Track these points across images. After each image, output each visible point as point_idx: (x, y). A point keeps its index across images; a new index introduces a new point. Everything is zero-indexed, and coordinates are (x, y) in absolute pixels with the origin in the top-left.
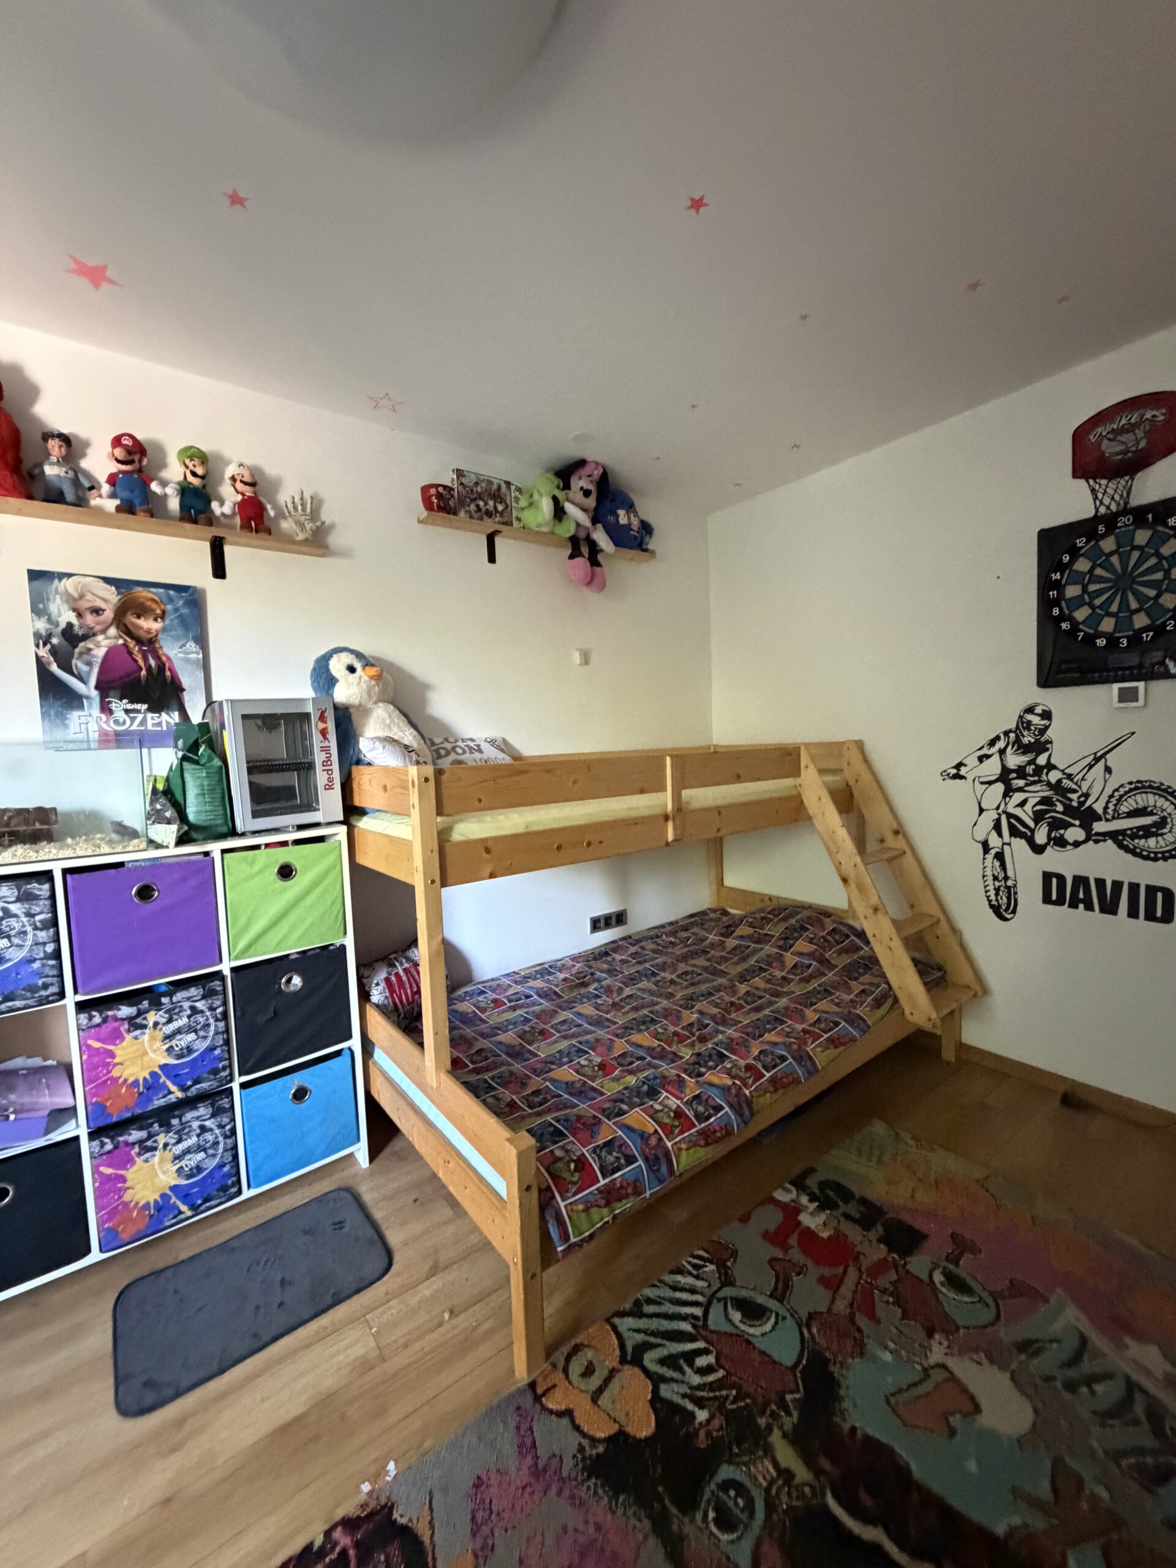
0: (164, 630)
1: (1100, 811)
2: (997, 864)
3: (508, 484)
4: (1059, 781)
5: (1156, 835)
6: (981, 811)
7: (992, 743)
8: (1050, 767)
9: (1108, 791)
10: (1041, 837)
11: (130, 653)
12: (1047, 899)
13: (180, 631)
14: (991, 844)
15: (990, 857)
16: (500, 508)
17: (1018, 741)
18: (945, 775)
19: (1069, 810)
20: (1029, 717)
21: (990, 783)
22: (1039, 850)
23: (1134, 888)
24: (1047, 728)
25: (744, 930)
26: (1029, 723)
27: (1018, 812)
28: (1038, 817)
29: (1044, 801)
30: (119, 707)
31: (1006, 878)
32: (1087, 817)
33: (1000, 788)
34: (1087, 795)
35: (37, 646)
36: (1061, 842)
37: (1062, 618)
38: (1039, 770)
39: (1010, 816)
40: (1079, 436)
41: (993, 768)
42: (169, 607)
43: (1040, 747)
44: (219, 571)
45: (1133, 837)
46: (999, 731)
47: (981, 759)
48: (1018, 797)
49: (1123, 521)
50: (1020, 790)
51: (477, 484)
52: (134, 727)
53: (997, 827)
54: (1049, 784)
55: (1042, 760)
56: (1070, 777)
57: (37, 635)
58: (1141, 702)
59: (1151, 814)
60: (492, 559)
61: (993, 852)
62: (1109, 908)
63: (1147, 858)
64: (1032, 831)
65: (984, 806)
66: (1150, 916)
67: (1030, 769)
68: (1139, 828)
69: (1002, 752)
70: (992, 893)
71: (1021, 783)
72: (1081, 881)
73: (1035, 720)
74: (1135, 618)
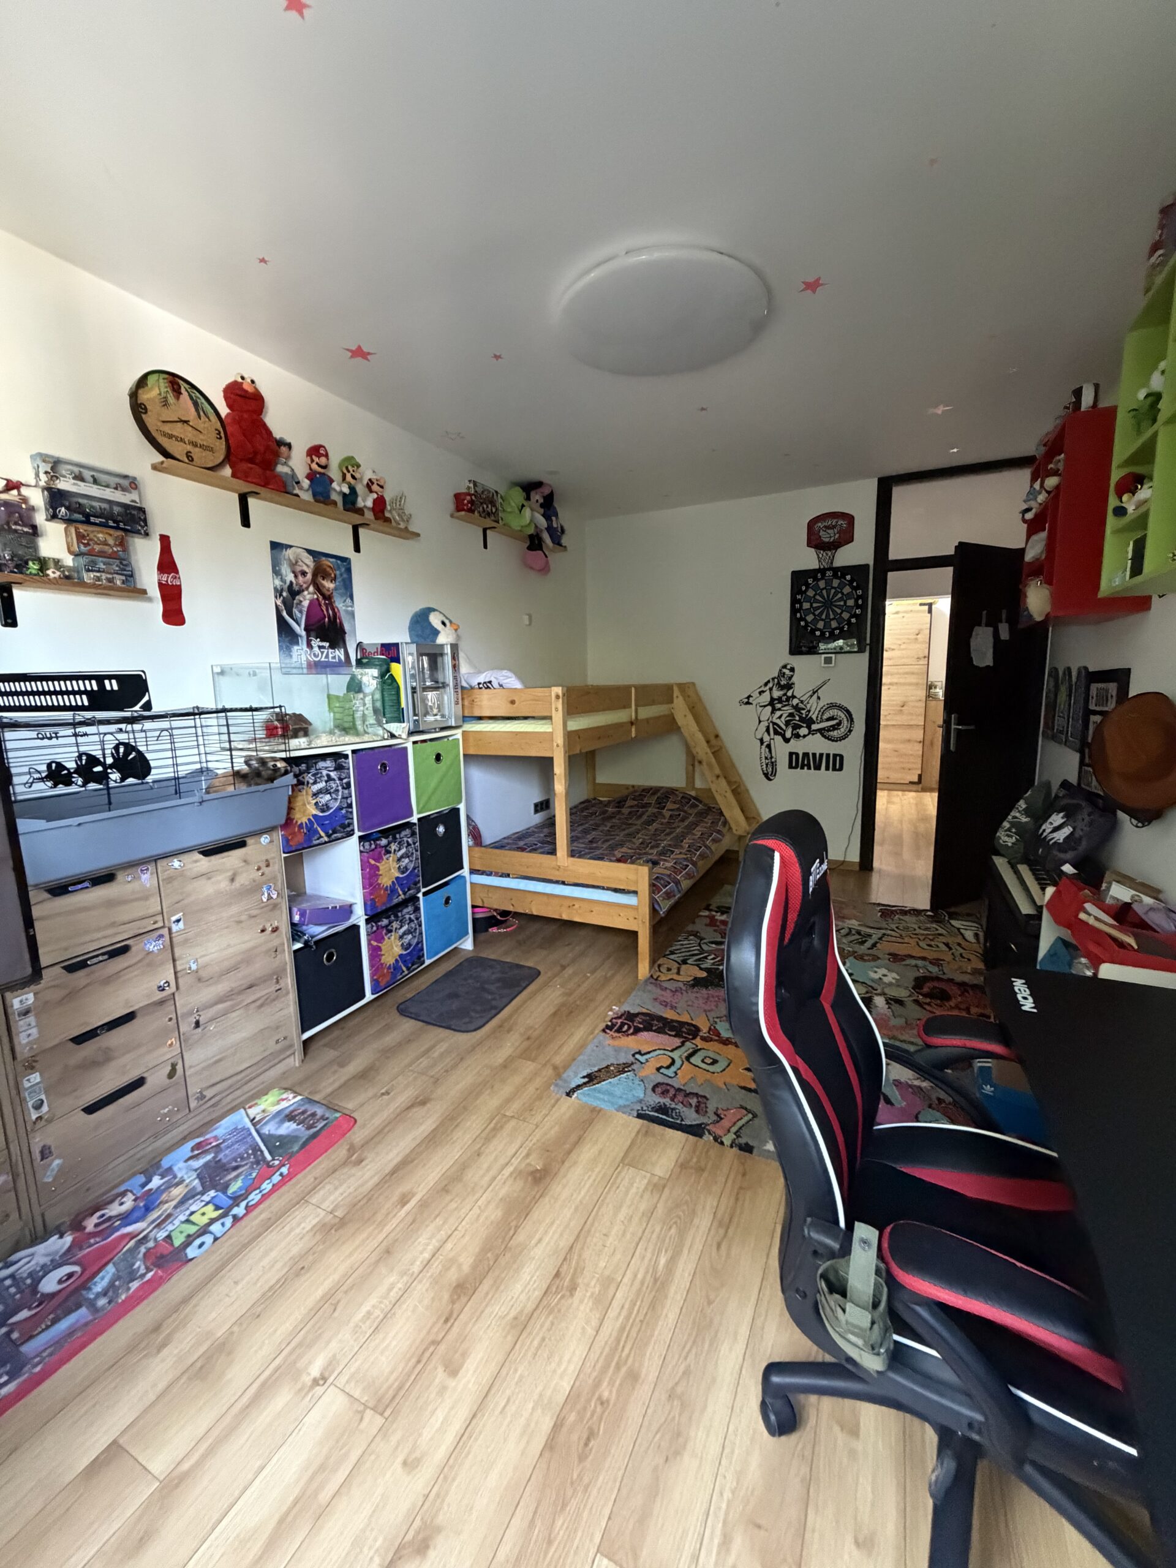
0: (336, 589)
1: (815, 719)
2: (767, 750)
3: (497, 492)
4: (797, 704)
5: (837, 729)
6: (760, 722)
7: (766, 684)
8: (793, 697)
9: (818, 709)
10: (788, 734)
11: (320, 605)
12: (791, 767)
13: (342, 591)
14: (765, 740)
15: (763, 747)
16: (494, 510)
17: (778, 683)
18: (741, 702)
19: (802, 720)
20: (784, 670)
21: (765, 706)
22: (787, 741)
23: (828, 755)
24: (792, 676)
25: (629, 803)
26: (784, 673)
27: (778, 721)
28: (787, 723)
29: (791, 715)
30: (316, 643)
31: (771, 758)
32: (809, 722)
33: (769, 708)
34: (809, 711)
35: (276, 597)
36: (797, 736)
37: (801, 619)
38: (788, 699)
39: (774, 724)
40: (811, 524)
41: (766, 698)
42: (338, 573)
43: (789, 686)
44: (357, 549)
45: (829, 730)
46: (770, 677)
47: (761, 693)
48: (778, 713)
49: (829, 573)
50: (779, 709)
51: (483, 492)
52: (323, 659)
53: (768, 730)
54: (793, 706)
55: (790, 693)
56: (802, 702)
57: (276, 589)
58: (833, 665)
59: (836, 719)
60: (485, 547)
61: (765, 744)
62: (818, 767)
63: (833, 741)
64: (784, 731)
65: (762, 719)
66: (834, 769)
67: (784, 698)
68: (831, 726)
69: (771, 689)
70: (764, 766)
71: (779, 706)
72: (806, 755)
73: (787, 672)
74: (832, 622)
